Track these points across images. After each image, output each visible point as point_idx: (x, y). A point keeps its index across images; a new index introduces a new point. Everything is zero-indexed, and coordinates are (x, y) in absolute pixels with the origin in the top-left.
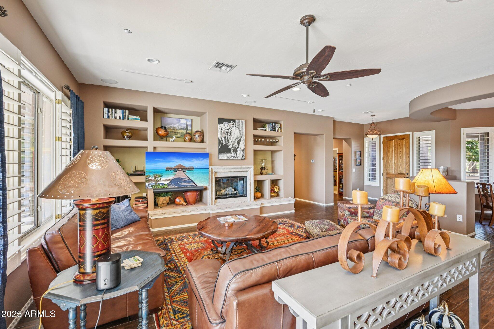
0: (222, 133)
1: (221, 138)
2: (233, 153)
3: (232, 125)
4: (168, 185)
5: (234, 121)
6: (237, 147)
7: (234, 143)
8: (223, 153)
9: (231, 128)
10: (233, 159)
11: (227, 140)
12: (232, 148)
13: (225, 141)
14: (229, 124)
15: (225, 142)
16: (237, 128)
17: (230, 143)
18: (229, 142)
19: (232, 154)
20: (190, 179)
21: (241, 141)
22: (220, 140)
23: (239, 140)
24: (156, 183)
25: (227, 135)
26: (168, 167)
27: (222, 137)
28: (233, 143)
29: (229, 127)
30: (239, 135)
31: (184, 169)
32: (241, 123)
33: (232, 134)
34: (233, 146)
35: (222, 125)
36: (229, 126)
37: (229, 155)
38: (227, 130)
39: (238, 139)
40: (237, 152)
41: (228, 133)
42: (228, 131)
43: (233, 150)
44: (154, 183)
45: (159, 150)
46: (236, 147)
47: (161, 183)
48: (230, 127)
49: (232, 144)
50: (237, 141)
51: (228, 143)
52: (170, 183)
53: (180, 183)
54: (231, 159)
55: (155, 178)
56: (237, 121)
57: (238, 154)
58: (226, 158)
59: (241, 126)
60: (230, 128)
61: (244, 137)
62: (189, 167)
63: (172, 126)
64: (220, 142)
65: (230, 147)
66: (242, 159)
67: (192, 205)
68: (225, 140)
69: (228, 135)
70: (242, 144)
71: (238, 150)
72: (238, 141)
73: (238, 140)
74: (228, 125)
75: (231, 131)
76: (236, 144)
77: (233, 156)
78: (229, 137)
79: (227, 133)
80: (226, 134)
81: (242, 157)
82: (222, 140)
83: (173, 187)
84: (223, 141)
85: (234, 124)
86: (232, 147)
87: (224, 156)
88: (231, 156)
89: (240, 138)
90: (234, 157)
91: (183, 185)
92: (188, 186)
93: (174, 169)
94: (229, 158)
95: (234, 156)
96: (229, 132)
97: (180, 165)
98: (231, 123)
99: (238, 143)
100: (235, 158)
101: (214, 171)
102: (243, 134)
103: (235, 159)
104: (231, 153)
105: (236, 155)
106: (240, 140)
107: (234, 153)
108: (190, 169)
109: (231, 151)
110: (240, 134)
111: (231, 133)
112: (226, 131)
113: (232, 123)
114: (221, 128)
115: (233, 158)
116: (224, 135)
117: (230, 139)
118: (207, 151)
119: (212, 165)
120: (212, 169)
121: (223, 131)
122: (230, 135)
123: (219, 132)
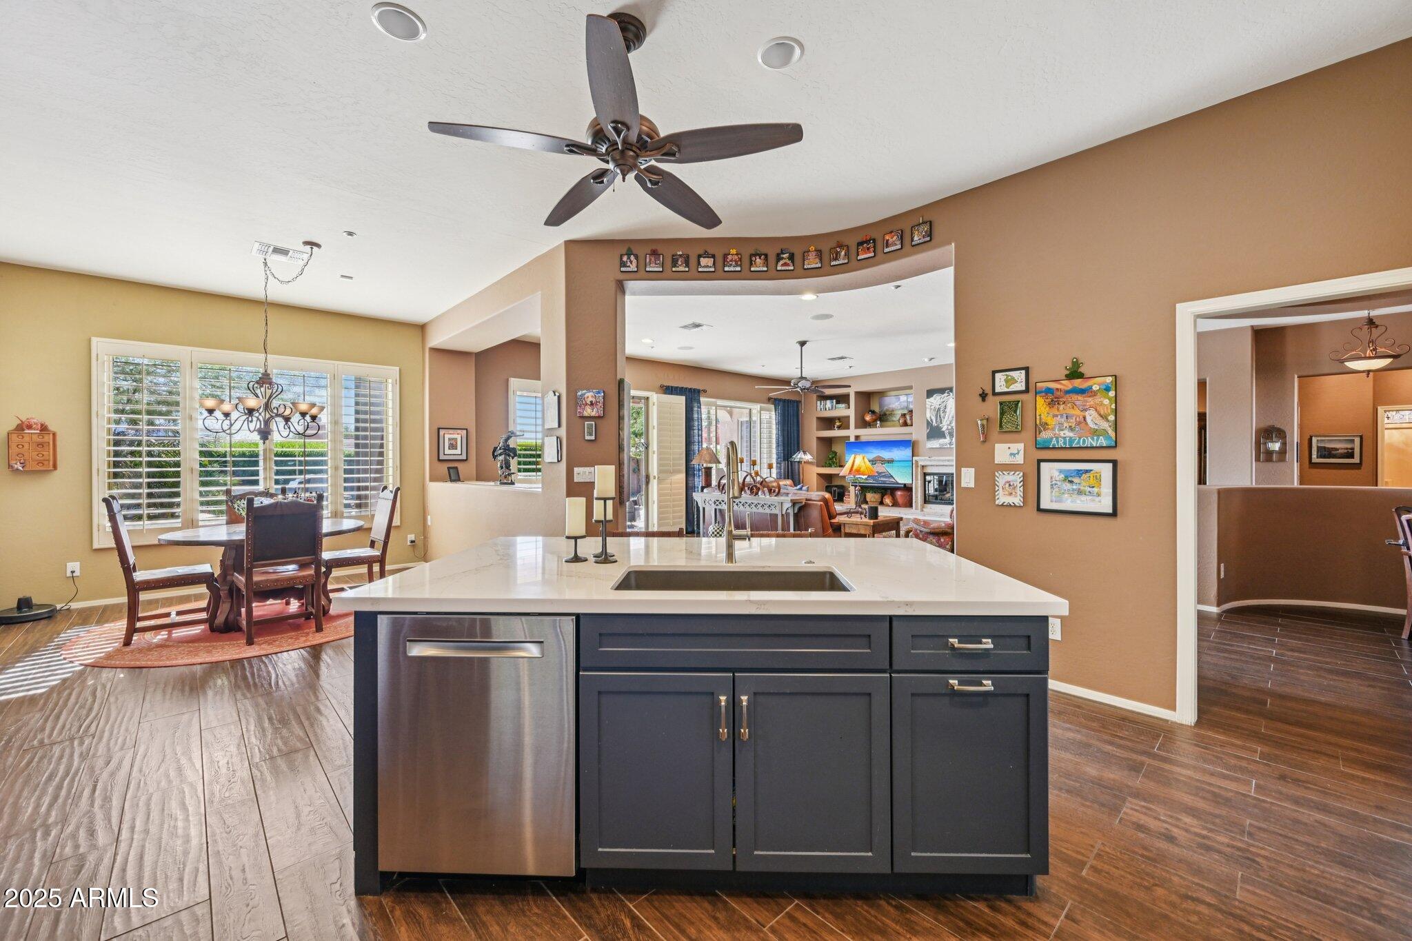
0: (932, 410)
2: (948, 438)
3: (947, 397)
4: (866, 479)
7: (950, 423)
8: (932, 439)
9: (946, 401)
11: (939, 419)
12: (947, 431)
14: (943, 396)
15: (936, 423)
17: (944, 423)
20: (890, 474)
22: (929, 420)
25: (939, 412)
27: (932, 417)
29: (942, 400)
31: (883, 461)
33: (948, 410)
34: (950, 427)
35: (932, 399)
37: (942, 441)
38: (940, 405)
41: (941, 410)
45: (863, 439)
49: (948, 425)
51: (941, 423)
54: (946, 447)
58: (938, 446)
62: (889, 458)
63: (891, 406)
64: (929, 424)
65: (944, 429)
67: (900, 507)
68: (936, 419)
69: (941, 412)
74: (940, 397)
77: (948, 442)
78: (942, 415)
79: (939, 409)
80: (937, 411)
82: (931, 420)
85: (951, 394)
87: (935, 444)
88: (944, 442)
90: (950, 444)
91: (882, 480)
93: (874, 461)
94: (943, 445)
96: (943, 407)
97: (880, 456)
98: (946, 394)
101: (921, 463)
104: (945, 437)
105: (953, 441)
108: (891, 461)
109: (946, 435)
111: (945, 409)
112: (937, 407)
114: (930, 403)
115: (949, 446)
116: (934, 413)
117: (944, 418)
118: (914, 438)
119: (918, 456)
120: (917, 462)
121: (932, 407)
122: (944, 412)
123: (928, 411)
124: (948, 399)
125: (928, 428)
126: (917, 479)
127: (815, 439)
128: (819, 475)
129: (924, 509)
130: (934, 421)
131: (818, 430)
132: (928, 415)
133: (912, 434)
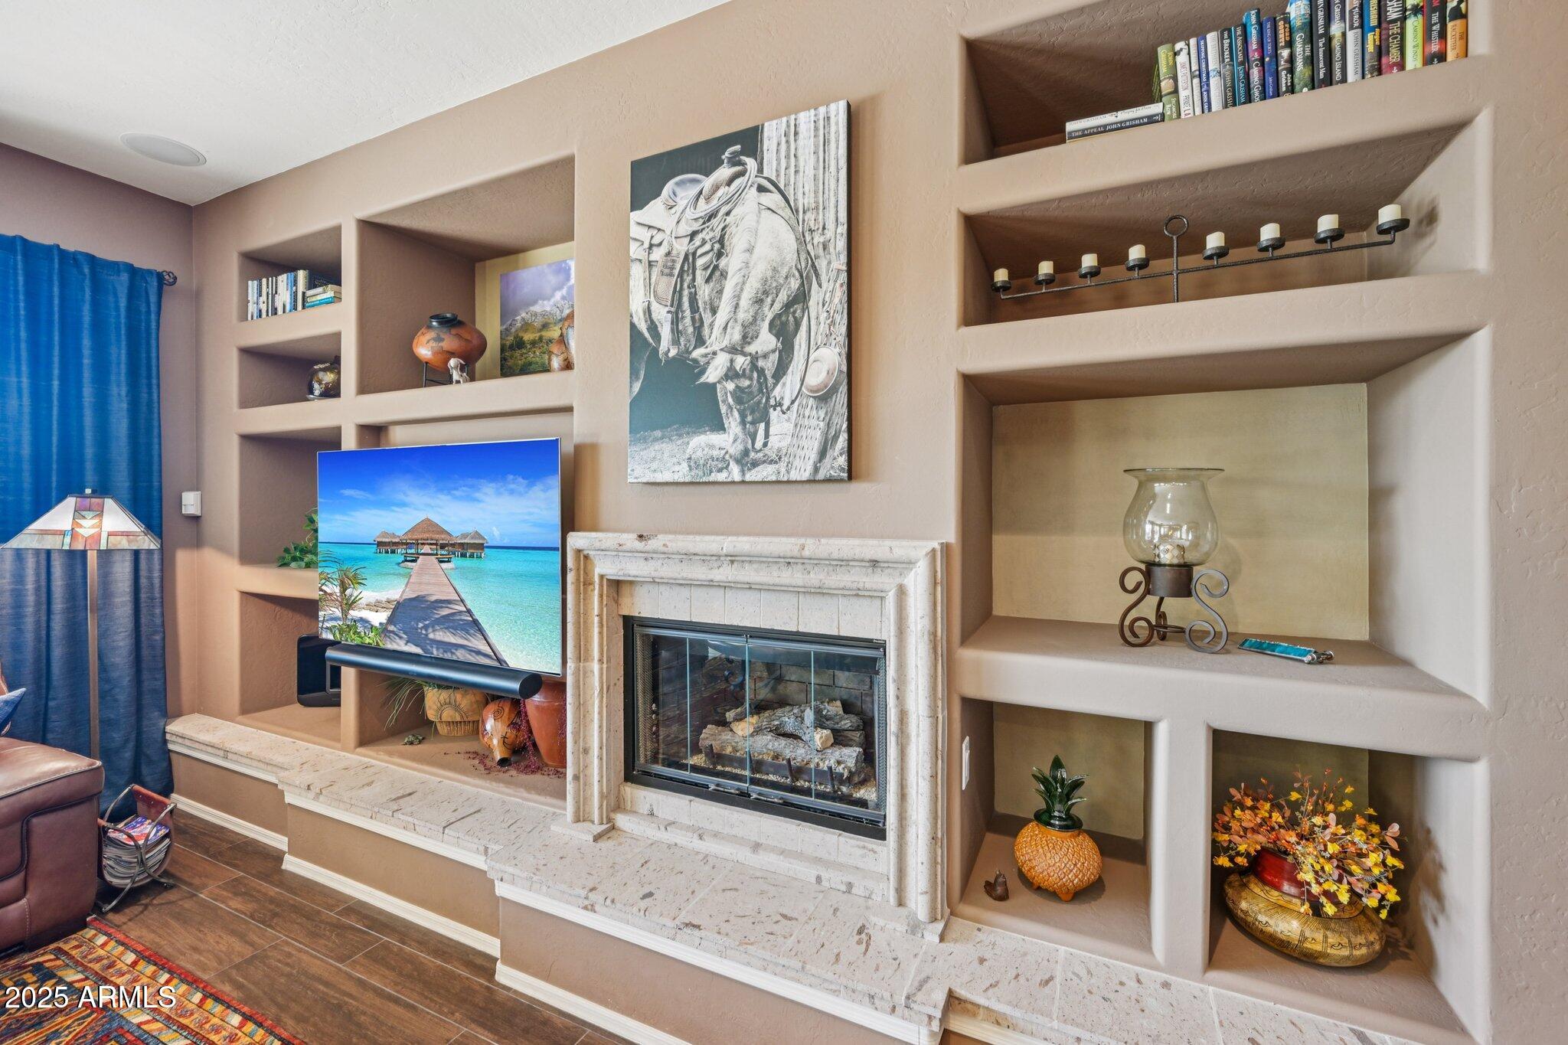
0: (655, 271)
1: (648, 311)
2: (733, 423)
3: (729, 183)
4: (383, 631)
5: (750, 140)
6: (769, 365)
7: (747, 339)
8: (658, 433)
9: (724, 210)
10: (737, 476)
11: (688, 321)
12: (730, 386)
13: (676, 332)
14: (708, 183)
15: (676, 342)
16: (773, 199)
17: (716, 340)
18: (706, 331)
19: (728, 440)
20: (469, 611)
21: (804, 310)
22: (643, 327)
23: (788, 306)
24: (345, 613)
25: (688, 279)
26: (385, 534)
27: (655, 306)
28: (735, 335)
29: (704, 208)
30: (791, 258)
31: (448, 548)
32: (806, 143)
33: (732, 263)
34: (741, 362)
35: (654, 211)
36: (708, 199)
37: (703, 443)
38: (693, 235)
39: (783, 297)
40: (774, 415)
41: (700, 262)
42: (697, 241)
43: (740, 395)
44: (338, 613)
46: (761, 372)
47: (362, 620)
48: (714, 203)
49: (733, 350)
50: (770, 316)
51: (700, 341)
52: (390, 620)
53: (426, 627)
54: (721, 477)
55: (344, 589)
56: (772, 133)
57: (780, 426)
58: (682, 473)
59: (807, 163)
60: (712, 216)
61: (840, 263)
62: (464, 536)
63: (539, 308)
64: (641, 345)
65: (712, 375)
66: (821, 476)
68: (676, 321)
69: (700, 276)
70: (820, 330)
71: (777, 392)
72: (778, 316)
73: (777, 306)
74: (693, 191)
75: (721, 241)
76: (766, 341)
77: (735, 449)
78: (704, 292)
79: (690, 258)
80: (682, 271)
81: (823, 454)
82: (653, 328)
83: (402, 646)
84: (657, 336)
85: (751, 163)
86: (731, 374)
87: (672, 459)
88: (716, 453)
89: (795, 284)
90: (745, 460)
91: (440, 644)
92: (461, 655)
93: (408, 545)
94: (706, 465)
95: (746, 452)
96: (707, 247)
97: (428, 525)
98: (724, 172)
99: (785, 330)
100: (755, 464)
101: (604, 568)
102: (829, 234)
103: (750, 476)
104: (720, 427)
105: (759, 444)
106: (801, 297)
107: (743, 423)
108: (471, 548)
109: (723, 409)
110: (801, 241)
111: (719, 255)
112: (682, 247)
113: (734, 161)
114: (645, 235)
115: (735, 473)
116: (665, 286)
117: (714, 311)
118: (576, 430)
119: (594, 528)
120: (584, 558)
121: (658, 255)
122: (715, 273)
123: (637, 272)
124: (733, 201)
125: (634, 374)
126: (582, 656)
127: (235, 443)
128: (249, 597)
129: (621, 820)
130: (665, 332)
131: (248, 401)
132: (637, 303)
133: (569, 409)
